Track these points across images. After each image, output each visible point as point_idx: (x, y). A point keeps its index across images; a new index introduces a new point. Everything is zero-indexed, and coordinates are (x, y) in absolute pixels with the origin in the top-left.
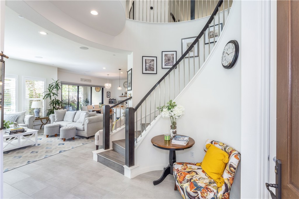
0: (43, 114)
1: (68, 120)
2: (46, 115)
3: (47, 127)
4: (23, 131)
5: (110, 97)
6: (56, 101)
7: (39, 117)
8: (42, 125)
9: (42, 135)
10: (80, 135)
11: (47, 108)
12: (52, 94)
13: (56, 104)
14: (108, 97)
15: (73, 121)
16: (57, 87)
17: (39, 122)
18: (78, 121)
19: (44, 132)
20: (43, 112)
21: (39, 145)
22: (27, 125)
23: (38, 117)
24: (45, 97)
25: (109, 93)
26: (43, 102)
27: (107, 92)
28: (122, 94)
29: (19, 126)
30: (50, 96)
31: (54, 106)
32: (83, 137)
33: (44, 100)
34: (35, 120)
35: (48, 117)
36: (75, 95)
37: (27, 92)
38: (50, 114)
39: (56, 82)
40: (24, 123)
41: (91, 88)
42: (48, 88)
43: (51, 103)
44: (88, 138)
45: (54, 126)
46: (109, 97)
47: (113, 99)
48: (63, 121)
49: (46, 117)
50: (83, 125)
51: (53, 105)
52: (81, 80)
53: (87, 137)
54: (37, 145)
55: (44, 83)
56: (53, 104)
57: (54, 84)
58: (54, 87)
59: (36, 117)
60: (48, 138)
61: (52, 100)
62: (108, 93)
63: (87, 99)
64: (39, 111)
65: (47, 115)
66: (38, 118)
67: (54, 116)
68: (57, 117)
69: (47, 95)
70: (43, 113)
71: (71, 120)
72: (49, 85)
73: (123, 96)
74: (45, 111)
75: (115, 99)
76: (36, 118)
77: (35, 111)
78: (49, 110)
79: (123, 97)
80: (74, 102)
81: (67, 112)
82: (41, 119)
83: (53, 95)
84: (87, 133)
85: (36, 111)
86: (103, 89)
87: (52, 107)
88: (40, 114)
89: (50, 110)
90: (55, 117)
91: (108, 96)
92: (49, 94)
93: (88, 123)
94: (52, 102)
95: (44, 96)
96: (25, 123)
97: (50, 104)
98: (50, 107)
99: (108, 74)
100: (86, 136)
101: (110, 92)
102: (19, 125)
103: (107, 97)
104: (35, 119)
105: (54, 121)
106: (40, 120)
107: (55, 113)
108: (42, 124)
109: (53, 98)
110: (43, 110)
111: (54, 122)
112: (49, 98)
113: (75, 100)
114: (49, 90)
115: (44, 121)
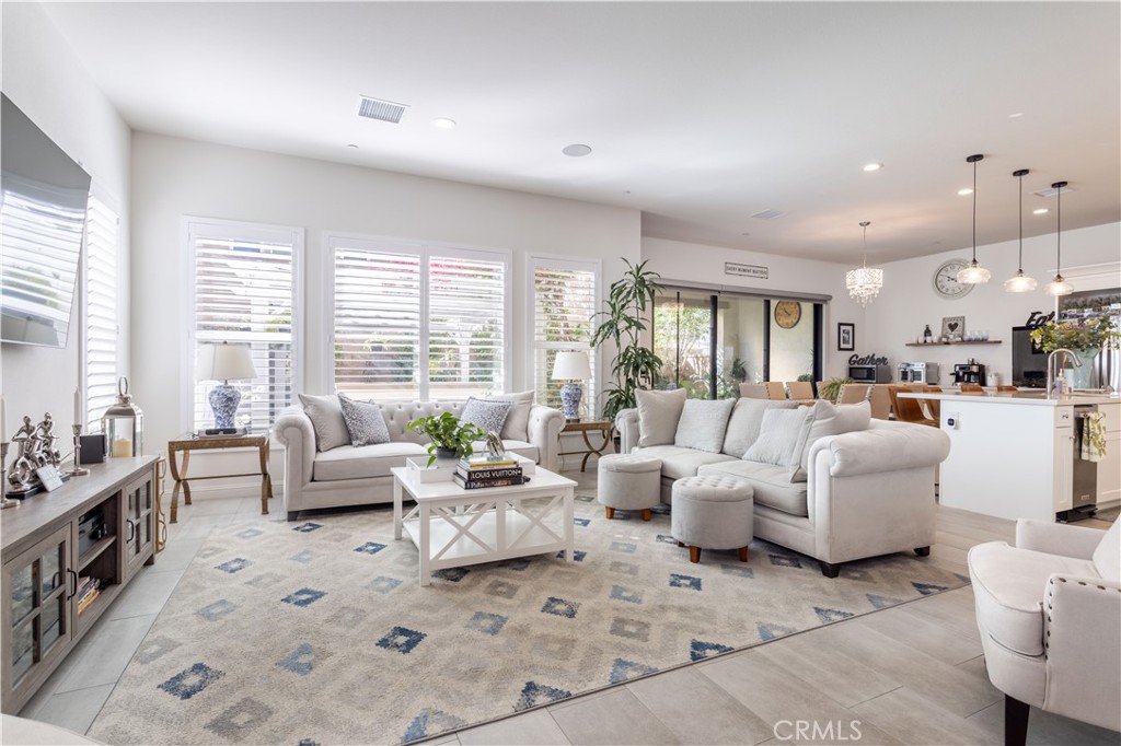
0: (589, 412)
1: (697, 446)
2: (600, 413)
3: (609, 469)
4: (515, 477)
5: (852, 349)
6: (638, 354)
7: (578, 420)
8: (589, 454)
9: (590, 500)
10: (780, 539)
11: (603, 385)
12: (622, 324)
13: (636, 368)
14: (843, 346)
15: (721, 452)
16: (641, 293)
17: (576, 442)
18: (750, 452)
19: (596, 488)
20: (592, 400)
21: (579, 557)
22: (538, 449)
23: (574, 421)
24: (600, 338)
25: (850, 328)
26: (592, 360)
27: (840, 324)
28: (928, 332)
29: (503, 450)
30: (617, 331)
31: (631, 376)
32: (797, 558)
33: (592, 352)
34: (564, 430)
35: (607, 420)
36: (689, 347)
37: (541, 322)
38: (616, 409)
39: (639, 270)
40: (528, 441)
41: (768, 303)
42: (609, 300)
43: (621, 364)
44: (831, 571)
45: (638, 466)
46: (850, 346)
47: (871, 359)
48: (671, 448)
49: (601, 421)
50: (794, 481)
51: (626, 374)
52: (727, 268)
53: (829, 561)
54: (570, 557)
55: (593, 279)
56: (627, 365)
57: (631, 281)
58: (629, 293)
59: (567, 417)
60: (612, 521)
61: (623, 350)
62: (843, 328)
63: (738, 360)
64: (576, 398)
65: (606, 414)
66: (574, 426)
67: (636, 420)
68: (647, 422)
69: (603, 327)
70: (592, 407)
71: (713, 445)
72: (613, 286)
73: (935, 339)
74: (597, 398)
75: (884, 359)
76: (568, 421)
77: (563, 391)
78: (613, 392)
79: (933, 344)
80: (686, 374)
81: (688, 402)
82: (585, 428)
83: (628, 325)
84: (831, 538)
85: (568, 394)
86: (818, 310)
87: (623, 379)
88: (581, 409)
89: (617, 391)
90: (641, 423)
91: (845, 342)
92: (612, 325)
93: (839, 475)
94: (621, 360)
95: (592, 333)
96: (531, 439)
97: (615, 364)
98: (614, 380)
99: (863, 221)
100: (821, 552)
101: (853, 325)
102: (506, 447)
103: (840, 349)
104: (564, 425)
105: (635, 442)
106: (581, 432)
107: (639, 402)
108: (588, 450)
109: (626, 340)
110: (592, 393)
111: (636, 449)
112: (612, 338)
113: (691, 368)
114: (613, 306)
115: (596, 440)
